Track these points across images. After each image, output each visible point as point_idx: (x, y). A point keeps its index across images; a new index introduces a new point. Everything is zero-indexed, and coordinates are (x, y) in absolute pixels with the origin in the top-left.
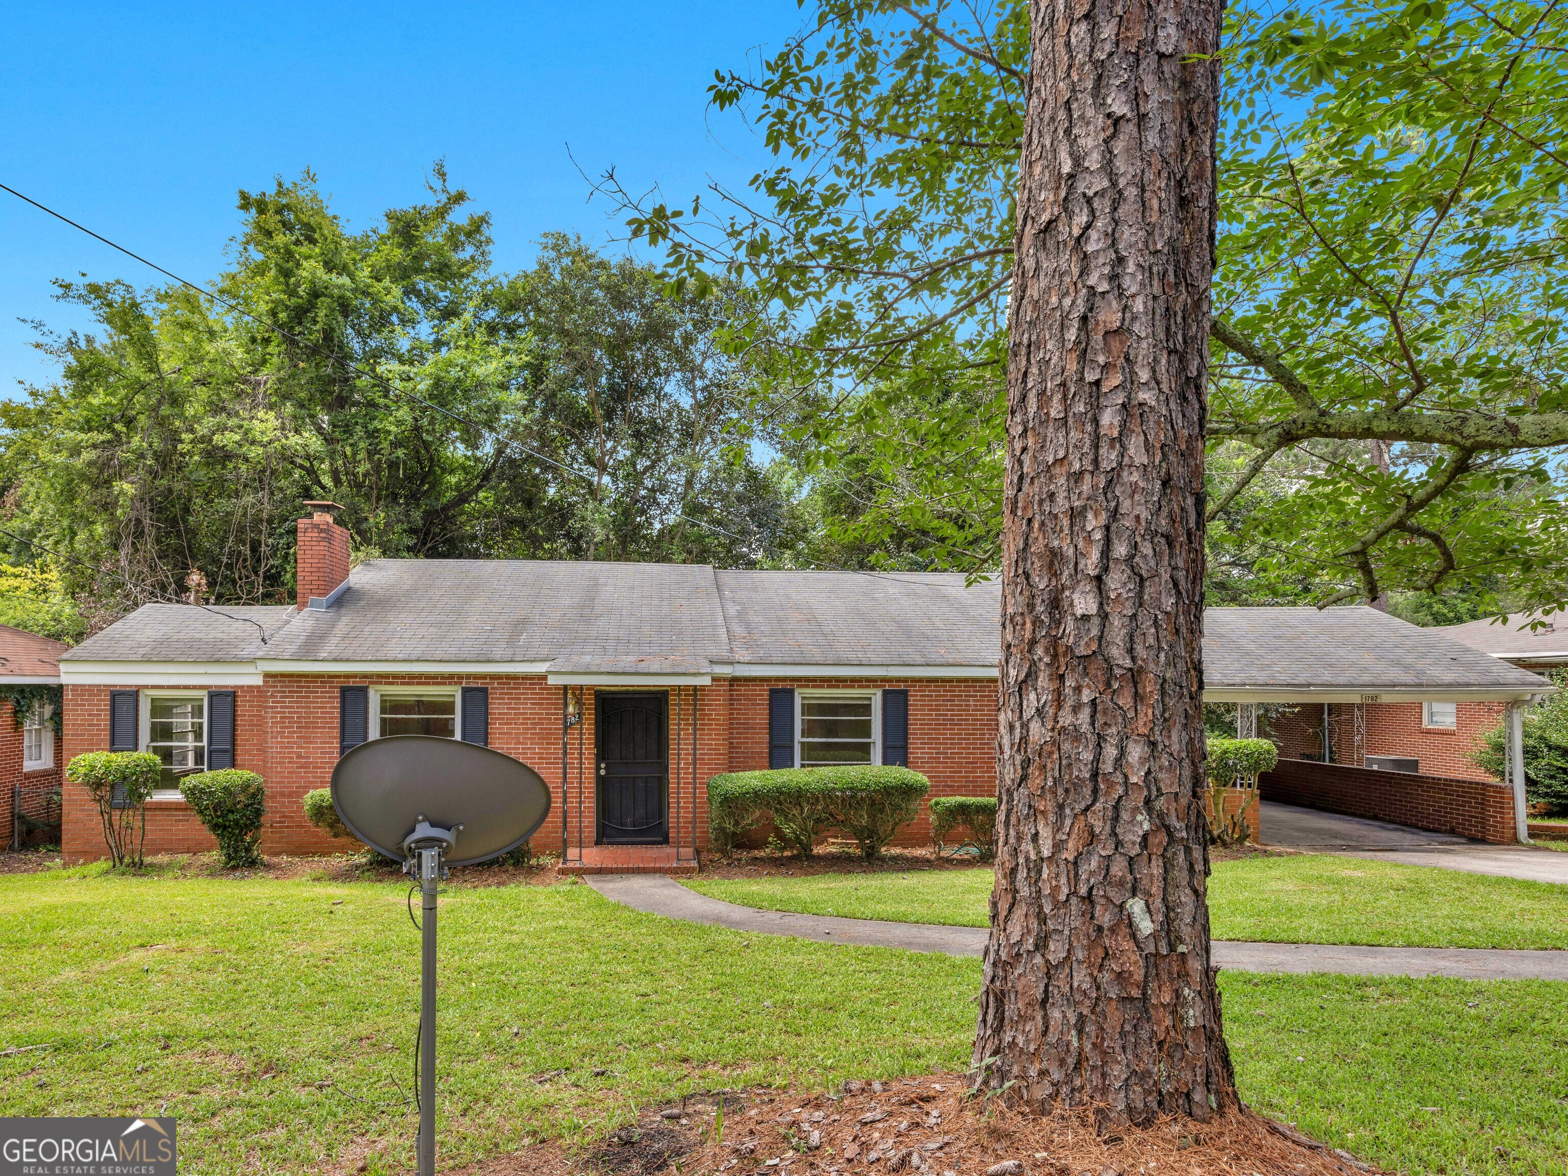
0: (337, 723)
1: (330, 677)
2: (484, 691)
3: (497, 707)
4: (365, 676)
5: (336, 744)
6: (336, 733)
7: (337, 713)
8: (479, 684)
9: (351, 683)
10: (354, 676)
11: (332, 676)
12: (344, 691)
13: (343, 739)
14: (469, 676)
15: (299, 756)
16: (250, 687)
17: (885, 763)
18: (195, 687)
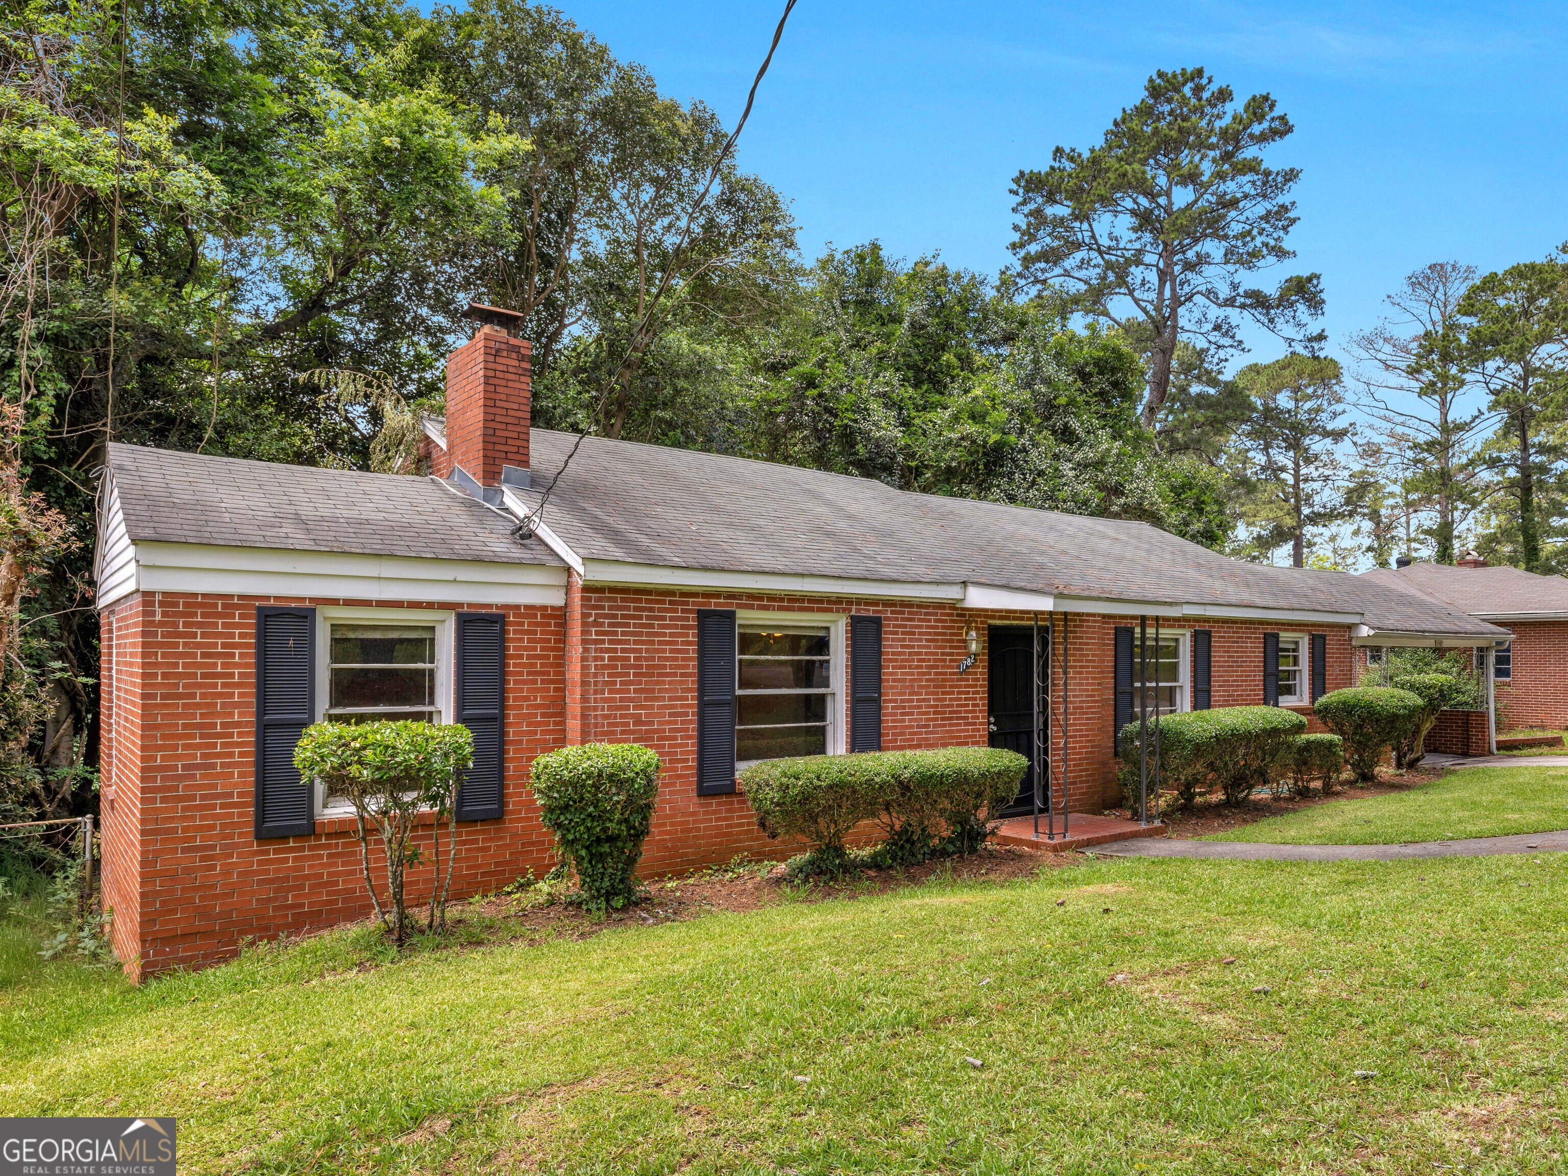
0: (692, 667)
1: (684, 594)
2: (877, 622)
3: (891, 645)
4: (732, 595)
5: (692, 700)
6: (692, 683)
7: (692, 651)
8: (871, 612)
9: (713, 604)
10: (716, 594)
11: (688, 594)
12: (703, 616)
13: (702, 690)
14: (861, 601)
15: (638, 721)
16: (531, 609)
17: (1195, 707)
18: (430, 605)
